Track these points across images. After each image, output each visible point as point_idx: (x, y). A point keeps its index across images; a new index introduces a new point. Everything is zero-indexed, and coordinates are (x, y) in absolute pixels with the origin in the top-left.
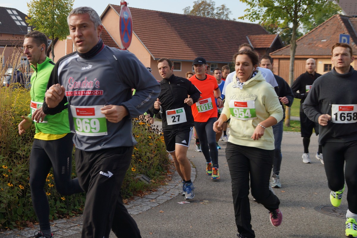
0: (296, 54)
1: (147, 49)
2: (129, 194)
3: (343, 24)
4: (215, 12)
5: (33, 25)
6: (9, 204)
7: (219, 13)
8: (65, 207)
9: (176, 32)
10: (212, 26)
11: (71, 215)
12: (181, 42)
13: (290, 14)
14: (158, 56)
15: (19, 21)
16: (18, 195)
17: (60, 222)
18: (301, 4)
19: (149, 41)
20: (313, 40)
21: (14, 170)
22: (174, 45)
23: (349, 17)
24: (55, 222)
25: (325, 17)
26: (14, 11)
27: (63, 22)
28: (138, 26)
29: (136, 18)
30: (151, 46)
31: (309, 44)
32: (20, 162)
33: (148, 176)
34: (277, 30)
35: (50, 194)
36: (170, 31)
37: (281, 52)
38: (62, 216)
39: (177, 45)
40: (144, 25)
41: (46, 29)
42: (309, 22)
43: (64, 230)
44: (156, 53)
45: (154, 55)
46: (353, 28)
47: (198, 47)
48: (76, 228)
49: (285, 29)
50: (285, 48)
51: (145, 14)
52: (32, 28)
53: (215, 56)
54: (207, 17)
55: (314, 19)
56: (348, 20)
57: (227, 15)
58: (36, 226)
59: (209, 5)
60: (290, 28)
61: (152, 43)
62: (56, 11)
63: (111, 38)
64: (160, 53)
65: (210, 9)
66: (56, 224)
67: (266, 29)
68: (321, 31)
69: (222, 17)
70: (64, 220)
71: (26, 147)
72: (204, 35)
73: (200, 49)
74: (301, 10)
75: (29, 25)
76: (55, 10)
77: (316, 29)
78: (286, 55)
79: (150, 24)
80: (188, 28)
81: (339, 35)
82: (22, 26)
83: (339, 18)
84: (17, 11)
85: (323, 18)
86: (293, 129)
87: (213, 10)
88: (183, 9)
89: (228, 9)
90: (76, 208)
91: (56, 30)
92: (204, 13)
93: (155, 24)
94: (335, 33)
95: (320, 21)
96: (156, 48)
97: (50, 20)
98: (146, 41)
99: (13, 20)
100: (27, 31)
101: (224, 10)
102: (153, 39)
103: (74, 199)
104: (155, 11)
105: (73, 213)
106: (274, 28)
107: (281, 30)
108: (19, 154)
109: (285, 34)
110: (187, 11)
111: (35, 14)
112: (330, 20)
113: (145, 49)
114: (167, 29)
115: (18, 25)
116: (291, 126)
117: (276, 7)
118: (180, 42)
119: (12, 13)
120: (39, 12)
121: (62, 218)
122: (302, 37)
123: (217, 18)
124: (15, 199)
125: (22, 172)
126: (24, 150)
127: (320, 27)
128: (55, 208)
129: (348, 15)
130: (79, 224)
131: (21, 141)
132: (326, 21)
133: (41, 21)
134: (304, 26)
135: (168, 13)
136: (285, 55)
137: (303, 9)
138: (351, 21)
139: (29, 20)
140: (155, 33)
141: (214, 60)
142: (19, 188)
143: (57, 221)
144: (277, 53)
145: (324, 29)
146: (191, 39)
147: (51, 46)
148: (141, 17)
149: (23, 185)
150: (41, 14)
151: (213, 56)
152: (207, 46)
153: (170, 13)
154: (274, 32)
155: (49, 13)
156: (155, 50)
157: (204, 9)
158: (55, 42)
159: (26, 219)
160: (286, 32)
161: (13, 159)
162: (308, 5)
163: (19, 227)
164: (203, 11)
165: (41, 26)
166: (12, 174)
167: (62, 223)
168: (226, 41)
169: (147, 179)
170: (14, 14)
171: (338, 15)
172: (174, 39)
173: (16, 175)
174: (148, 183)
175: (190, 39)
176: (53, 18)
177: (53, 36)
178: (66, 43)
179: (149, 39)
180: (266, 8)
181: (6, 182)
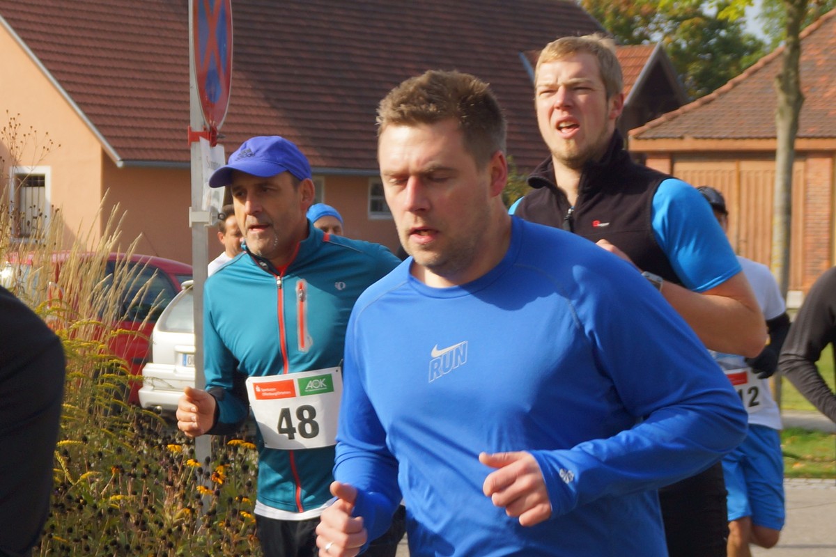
1: (85, 118)
14: (137, 149)
19: (92, 81)
30: (103, 102)
34: (652, 26)
37: (680, 123)
44: (128, 133)
45: (119, 144)
49: (687, 23)
50: (696, 108)
60: (707, 19)
61: (105, 92)
64: (143, 134)
73: (321, 116)
78: (704, 138)
96: (124, 113)
98: (78, 79)
102: (108, 73)
113: (74, 116)
134: (769, 9)
136: (696, 138)
140: (118, 41)
144: (662, 131)
146: (282, 70)
156: (121, 123)
175: (274, 70)
179: (93, 72)
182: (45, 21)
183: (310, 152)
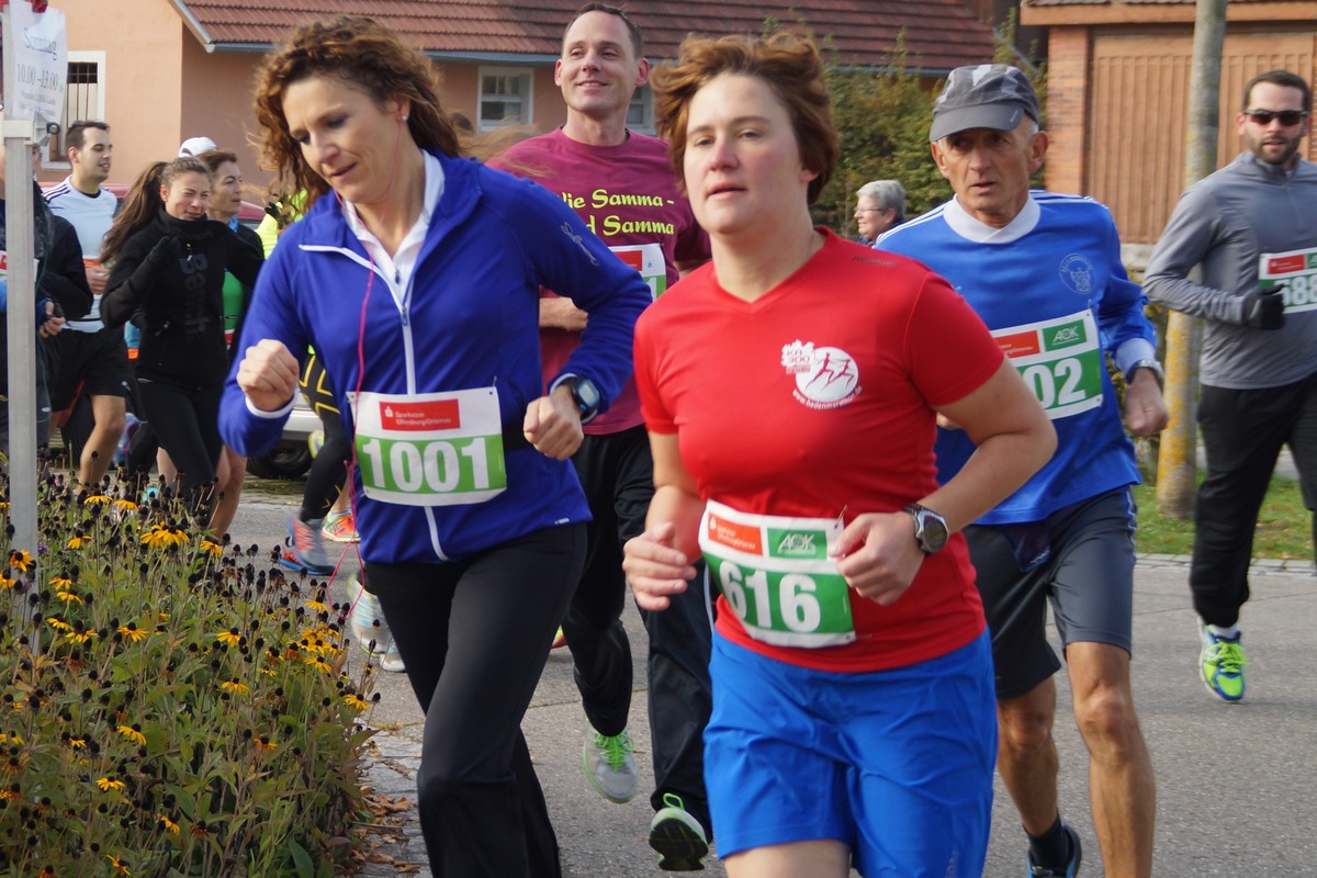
64: (248, 3)
136: (1131, 5)
183: (511, 29)
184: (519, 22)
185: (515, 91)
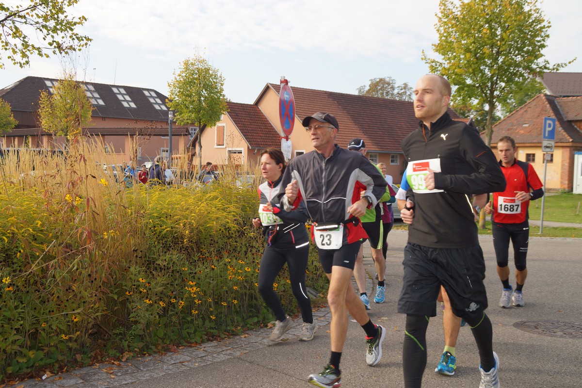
0: (492, 142)
2: (292, 310)
3: (548, 105)
4: (396, 91)
5: (175, 109)
6: (148, 325)
7: (400, 93)
8: (215, 328)
9: (349, 117)
10: (392, 108)
11: (223, 336)
12: (355, 129)
13: (484, 93)
15: (159, 104)
16: (158, 313)
17: (209, 345)
18: (498, 82)
20: (513, 125)
21: (153, 284)
22: (346, 133)
23: (556, 97)
24: (203, 345)
25: (526, 97)
26: (151, 92)
27: (211, 106)
28: (303, 109)
29: (300, 100)
31: (509, 130)
32: (160, 274)
33: (315, 289)
34: (471, 113)
35: (197, 312)
36: (341, 116)
38: (211, 338)
39: (350, 133)
40: (310, 108)
41: (191, 113)
42: (508, 103)
43: (214, 355)
46: (560, 110)
47: (376, 135)
48: (229, 352)
49: (480, 112)
51: (311, 95)
52: (174, 112)
53: (395, 145)
54: (386, 97)
55: (514, 100)
56: (554, 100)
57: (410, 95)
58: (181, 351)
59: (389, 84)
60: (486, 111)
62: (203, 92)
63: (270, 124)
65: (390, 88)
66: (205, 348)
67: (457, 112)
68: (522, 114)
69: (404, 98)
70: (215, 343)
71: (168, 256)
72: (383, 120)
73: (378, 137)
74: (498, 89)
75: (171, 109)
76: (202, 90)
77: (517, 111)
79: (317, 106)
80: (363, 111)
81: (544, 119)
82: (162, 111)
83: (544, 98)
84: (156, 92)
85: (525, 99)
86: (489, 232)
87: (394, 89)
88: (357, 89)
89: (411, 88)
90: (228, 328)
91: (204, 114)
92: (382, 94)
93: (323, 107)
94: (538, 116)
95: (521, 103)
97: (195, 103)
99: (151, 104)
100: (168, 116)
101: (407, 90)
103: (226, 317)
104: (323, 91)
105: (225, 334)
106: (466, 111)
107: (475, 113)
108: (159, 264)
109: (479, 118)
110: (362, 90)
111: (178, 96)
112: (533, 100)
114: (338, 113)
115: (157, 110)
116: (486, 228)
117: (469, 86)
118: (353, 128)
119: (149, 95)
120: (182, 93)
121: (212, 341)
122: (500, 121)
123: (398, 99)
124: (155, 318)
125: (162, 286)
126: (165, 260)
127: (521, 109)
128: (203, 329)
129: (554, 95)
130: (232, 347)
131: (161, 249)
132: (528, 101)
133: (185, 105)
134: (503, 109)
135: (339, 93)
137: (500, 88)
138: (558, 102)
139: (171, 103)
141: (394, 150)
142: (159, 306)
143: (206, 344)
145: (526, 111)
146: (367, 125)
147: (198, 134)
148: (306, 99)
149: (164, 301)
150: (184, 96)
151: (393, 145)
152: (386, 133)
153: (342, 94)
154: (466, 115)
155: (194, 94)
157: (383, 88)
158: (202, 130)
159: (168, 343)
160: (480, 115)
161: (152, 270)
162: (506, 83)
163: (160, 352)
164: (381, 91)
165: (185, 110)
166: (150, 289)
167: (212, 346)
168: (409, 126)
169: (314, 293)
170: (151, 97)
171: (542, 95)
172: (346, 125)
173: (156, 290)
174: (315, 298)
175: (365, 125)
176: (200, 100)
177: (200, 122)
178: (216, 131)
180: (457, 87)
181: (144, 299)
182: (305, 112)
183: (375, 147)
184: (376, 145)
185: (375, 157)
